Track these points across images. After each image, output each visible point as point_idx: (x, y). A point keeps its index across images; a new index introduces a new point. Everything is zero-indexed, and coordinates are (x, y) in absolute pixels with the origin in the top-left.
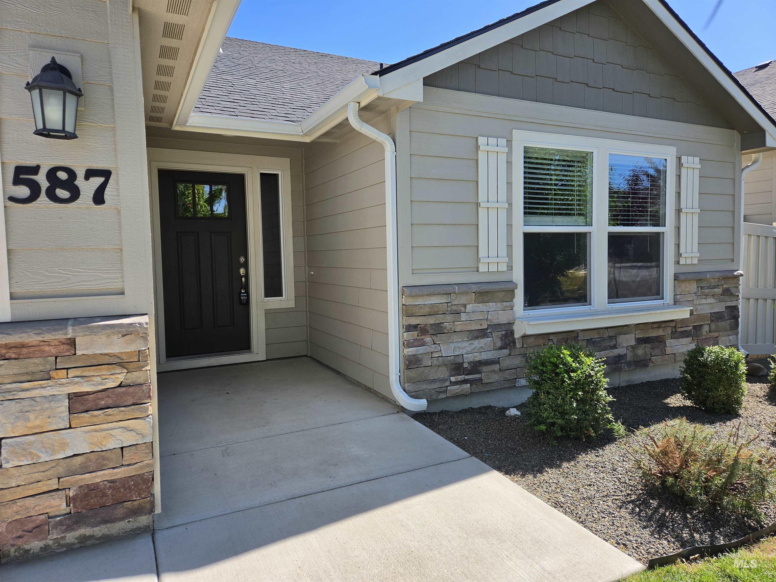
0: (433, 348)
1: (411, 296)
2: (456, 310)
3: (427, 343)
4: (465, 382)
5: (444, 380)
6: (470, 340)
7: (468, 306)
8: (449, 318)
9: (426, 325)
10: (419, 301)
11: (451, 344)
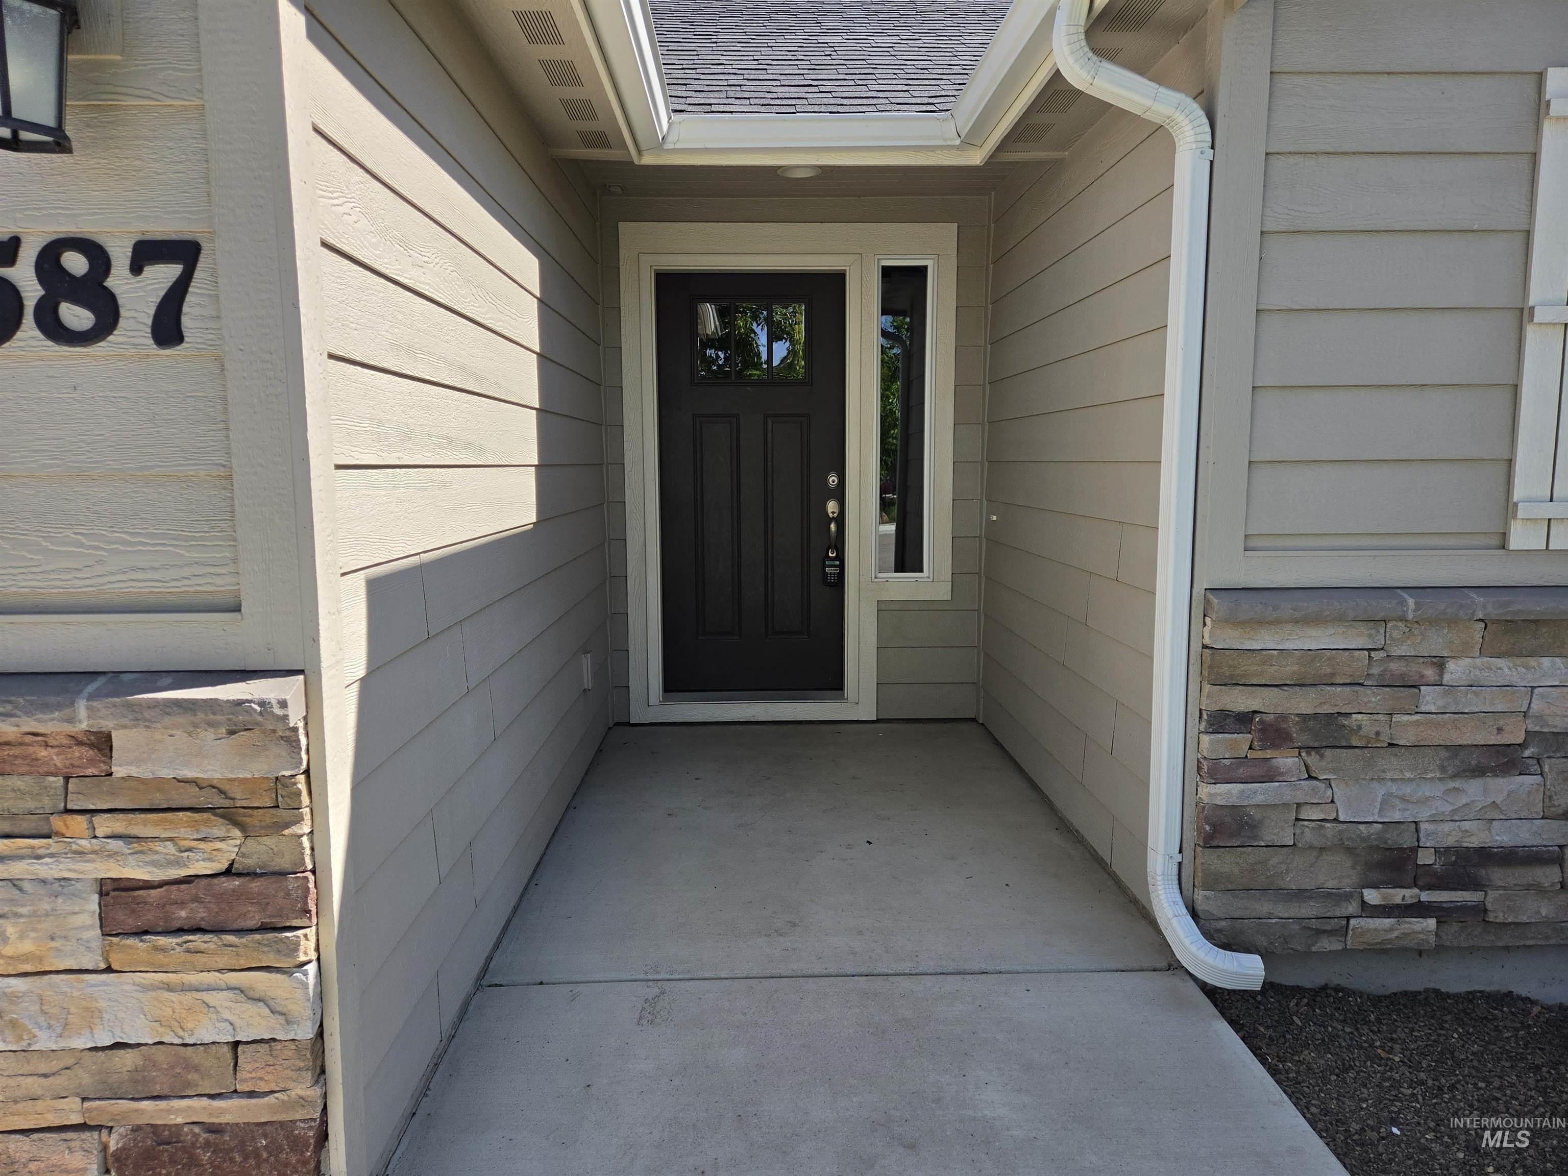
0: (1304, 791)
1: (1231, 621)
2: (1402, 676)
3: (1282, 774)
4: (1419, 909)
5: (1337, 897)
6: (1454, 776)
7: (1451, 665)
8: (1374, 698)
9: (1283, 717)
10: (1265, 640)
11: (1375, 785)
